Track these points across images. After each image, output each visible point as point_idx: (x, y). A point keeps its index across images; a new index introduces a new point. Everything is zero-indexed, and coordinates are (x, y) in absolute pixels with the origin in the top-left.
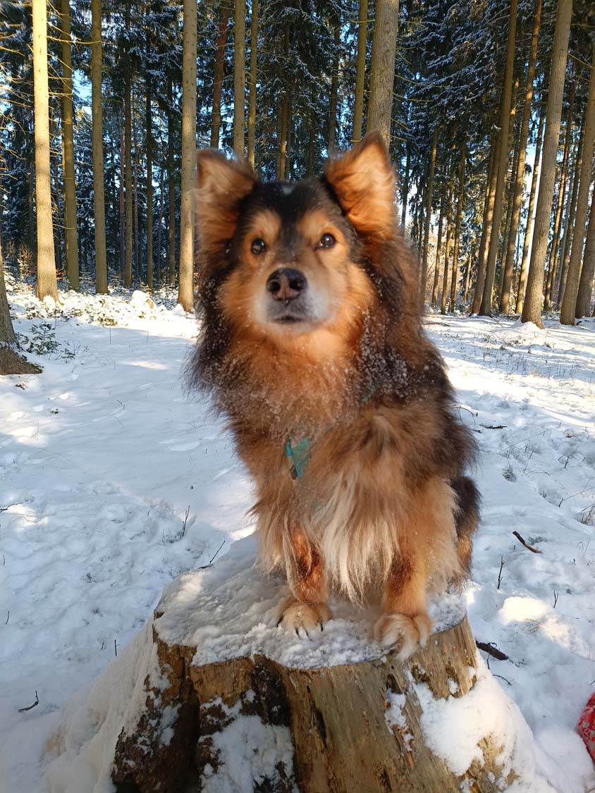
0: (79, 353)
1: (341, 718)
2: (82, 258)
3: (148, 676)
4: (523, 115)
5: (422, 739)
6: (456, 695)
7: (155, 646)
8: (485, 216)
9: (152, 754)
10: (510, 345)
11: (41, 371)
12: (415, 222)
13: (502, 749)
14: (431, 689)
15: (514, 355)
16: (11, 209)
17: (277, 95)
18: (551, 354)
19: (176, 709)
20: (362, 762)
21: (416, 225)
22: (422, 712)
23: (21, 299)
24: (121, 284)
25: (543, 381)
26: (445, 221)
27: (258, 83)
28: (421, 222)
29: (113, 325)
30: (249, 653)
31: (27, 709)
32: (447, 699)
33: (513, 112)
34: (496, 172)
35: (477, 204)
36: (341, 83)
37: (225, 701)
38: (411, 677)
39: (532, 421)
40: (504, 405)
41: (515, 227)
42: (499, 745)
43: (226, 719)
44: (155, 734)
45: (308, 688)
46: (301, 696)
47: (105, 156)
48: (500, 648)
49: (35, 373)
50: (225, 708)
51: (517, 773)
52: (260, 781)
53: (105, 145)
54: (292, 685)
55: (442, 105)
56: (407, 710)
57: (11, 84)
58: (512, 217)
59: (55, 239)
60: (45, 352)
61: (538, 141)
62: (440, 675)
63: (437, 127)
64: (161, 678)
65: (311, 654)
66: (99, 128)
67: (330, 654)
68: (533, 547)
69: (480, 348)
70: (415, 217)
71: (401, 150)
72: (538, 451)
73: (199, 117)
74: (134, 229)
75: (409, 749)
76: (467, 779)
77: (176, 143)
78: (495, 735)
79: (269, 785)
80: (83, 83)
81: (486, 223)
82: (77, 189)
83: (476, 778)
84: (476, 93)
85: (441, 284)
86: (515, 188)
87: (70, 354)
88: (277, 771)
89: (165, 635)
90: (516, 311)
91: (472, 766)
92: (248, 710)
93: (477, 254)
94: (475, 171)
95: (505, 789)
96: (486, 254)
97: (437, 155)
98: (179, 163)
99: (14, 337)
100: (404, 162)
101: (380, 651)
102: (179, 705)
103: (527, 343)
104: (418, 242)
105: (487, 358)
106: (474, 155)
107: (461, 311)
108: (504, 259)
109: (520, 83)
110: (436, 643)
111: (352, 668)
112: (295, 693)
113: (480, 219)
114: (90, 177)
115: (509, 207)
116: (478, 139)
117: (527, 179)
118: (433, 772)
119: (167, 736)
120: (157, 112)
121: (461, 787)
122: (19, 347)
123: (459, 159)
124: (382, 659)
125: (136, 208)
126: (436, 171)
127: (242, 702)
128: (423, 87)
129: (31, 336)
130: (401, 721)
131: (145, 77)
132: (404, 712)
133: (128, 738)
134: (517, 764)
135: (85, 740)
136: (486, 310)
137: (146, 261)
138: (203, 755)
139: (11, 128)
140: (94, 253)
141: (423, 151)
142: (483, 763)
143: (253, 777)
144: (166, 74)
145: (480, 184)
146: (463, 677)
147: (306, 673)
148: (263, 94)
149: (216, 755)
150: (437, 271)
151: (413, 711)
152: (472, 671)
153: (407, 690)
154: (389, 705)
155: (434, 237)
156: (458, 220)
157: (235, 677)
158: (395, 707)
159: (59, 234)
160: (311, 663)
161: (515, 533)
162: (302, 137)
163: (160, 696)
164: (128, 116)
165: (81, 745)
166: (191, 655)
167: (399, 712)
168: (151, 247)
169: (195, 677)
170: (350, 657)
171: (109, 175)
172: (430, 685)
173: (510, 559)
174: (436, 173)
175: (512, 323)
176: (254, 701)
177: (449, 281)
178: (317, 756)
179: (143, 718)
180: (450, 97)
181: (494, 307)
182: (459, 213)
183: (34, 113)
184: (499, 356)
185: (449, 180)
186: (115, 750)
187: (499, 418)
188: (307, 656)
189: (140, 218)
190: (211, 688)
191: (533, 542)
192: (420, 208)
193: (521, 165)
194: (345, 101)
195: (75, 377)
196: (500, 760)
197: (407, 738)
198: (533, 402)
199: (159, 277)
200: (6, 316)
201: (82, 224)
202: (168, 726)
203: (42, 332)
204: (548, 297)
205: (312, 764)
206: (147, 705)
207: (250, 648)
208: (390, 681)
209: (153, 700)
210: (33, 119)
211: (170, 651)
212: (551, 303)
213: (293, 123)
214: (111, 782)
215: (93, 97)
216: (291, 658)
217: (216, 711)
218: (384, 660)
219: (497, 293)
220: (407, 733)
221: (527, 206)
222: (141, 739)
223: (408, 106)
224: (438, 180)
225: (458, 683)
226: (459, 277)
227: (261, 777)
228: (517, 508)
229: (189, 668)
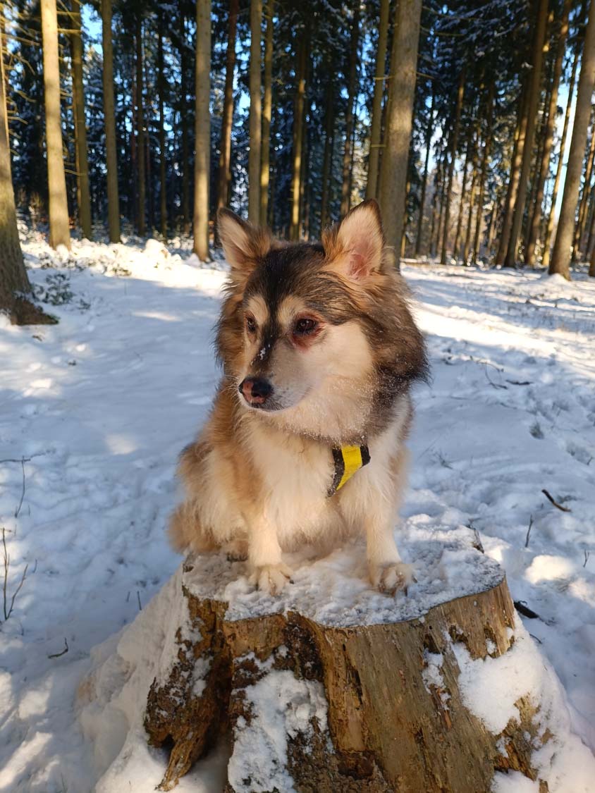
0: (94, 304)
1: (377, 677)
2: (94, 207)
3: (180, 629)
4: (557, 52)
5: (459, 699)
6: (494, 656)
7: (186, 600)
8: (513, 161)
9: (185, 705)
10: (535, 298)
11: (57, 322)
12: (438, 168)
13: (538, 710)
14: (469, 649)
15: (541, 310)
16: (21, 154)
17: (296, 30)
18: (579, 308)
19: (207, 662)
20: (399, 719)
21: (439, 171)
22: (460, 672)
23: (34, 248)
24: (135, 233)
25: (571, 336)
26: (470, 167)
27: (275, 16)
28: (444, 168)
29: (128, 275)
30: (282, 610)
31: (57, 656)
32: (484, 659)
33: (546, 48)
34: (526, 113)
35: (505, 148)
36: (364, 17)
37: (258, 656)
38: (448, 638)
39: (559, 377)
40: (530, 361)
41: (544, 173)
42: (536, 705)
43: (259, 673)
44: (188, 686)
45: (344, 646)
46: (336, 654)
47: (116, 97)
48: (530, 607)
49: (51, 323)
50: (257, 662)
51: (552, 732)
52: (293, 734)
53: (116, 85)
54: (327, 642)
55: (471, 40)
56: (445, 670)
57: (19, 21)
58: (542, 161)
59: (67, 186)
60: (60, 304)
61: (572, 81)
62: (478, 635)
63: (464, 64)
64: (192, 631)
65: (346, 613)
66: (110, 67)
67: (366, 613)
68: (563, 505)
69: (505, 302)
70: (439, 162)
71: (426, 89)
72: (566, 408)
73: (213, 54)
74: (146, 176)
75: (446, 708)
76: (503, 738)
77: (189, 83)
78: (533, 695)
79: (302, 739)
80: (93, 19)
81: (513, 169)
82: (88, 133)
83: (512, 737)
84: (507, 28)
85: (463, 234)
86: (546, 132)
87: (85, 304)
88: (311, 726)
89: (195, 590)
90: (542, 262)
91: (509, 726)
92: (280, 665)
93: (502, 202)
94: (503, 112)
95: (540, 747)
96: (513, 202)
97: (464, 94)
98: (192, 104)
99: (30, 288)
100: (429, 103)
101: (418, 612)
102: (211, 658)
103: (554, 297)
104: (441, 189)
105: (512, 313)
106: (502, 96)
107: (484, 263)
108: (532, 207)
109: (554, 16)
110: (475, 603)
111: (390, 628)
112: (331, 651)
113: (508, 164)
114: (101, 120)
115: (539, 152)
116: (508, 78)
117: (559, 122)
118: (470, 730)
119: (199, 687)
120: (169, 50)
121: (497, 745)
122: (34, 297)
123: (486, 99)
124: (420, 619)
125: (148, 153)
126: (463, 112)
127: (275, 658)
128: (450, 20)
129: (47, 286)
130: (439, 680)
131: (156, 12)
132: (442, 672)
133: (160, 689)
134: (552, 724)
135: (115, 688)
136: (511, 262)
137: (159, 209)
138: (236, 707)
139: (19, 68)
140: (106, 201)
141: (448, 91)
142: (519, 722)
143: (286, 731)
144: (178, 9)
145: (508, 126)
146: (502, 638)
147: (342, 632)
148: (281, 29)
149: (250, 708)
150: (460, 220)
151: (450, 670)
152: (510, 632)
153: (444, 650)
154: (426, 665)
155: (458, 185)
156: (484, 166)
157: (268, 633)
158: (432, 667)
159: (70, 181)
160: (348, 621)
161: (544, 492)
162: (321, 76)
163: (192, 648)
164: (139, 55)
165: (111, 693)
166: (223, 610)
167: (437, 671)
168: (164, 194)
169: (228, 632)
170: (387, 616)
171: (120, 118)
172: (467, 645)
173: (539, 517)
174: (462, 114)
175: (538, 276)
176: (287, 656)
177: (473, 230)
178: (352, 712)
179: (175, 670)
180: (479, 32)
181: (519, 259)
182: (485, 158)
183: (43, 53)
184: (524, 309)
185: (475, 122)
186: (146, 700)
187: (525, 374)
188: (343, 615)
189: (153, 163)
190: (244, 642)
191: (562, 500)
192: (444, 153)
193: (553, 106)
194: (368, 37)
195: (91, 328)
196: (536, 719)
197: (445, 697)
198: (561, 357)
199: (172, 226)
200: (20, 265)
201: (94, 170)
202: (200, 678)
203: (57, 282)
204: (577, 248)
205: (347, 720)
206: (179, 657)
207: (283, 605)
208: (427, 641)
209: (185, 652)
210: (41, 59)
211: (202, 605)
212: (579, 255)
213: (312, 60)
214: (144, 730)
215: (104, 34)
216: (326, 616)
217: (249, 666)
218: (423, 620)
219: (523, 244)
220: (444, 692)
221: (557, 150)
222: (173, 691)
223: (434, 41)
224: (464, 122)
225: (496, 643)
226: (483, 227)
227: (295, 730)
228: (544, 465)
229: (221, 623)
